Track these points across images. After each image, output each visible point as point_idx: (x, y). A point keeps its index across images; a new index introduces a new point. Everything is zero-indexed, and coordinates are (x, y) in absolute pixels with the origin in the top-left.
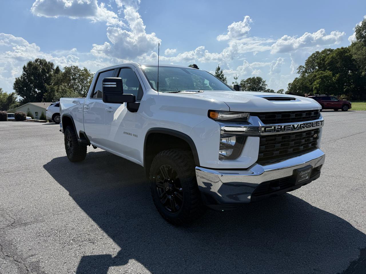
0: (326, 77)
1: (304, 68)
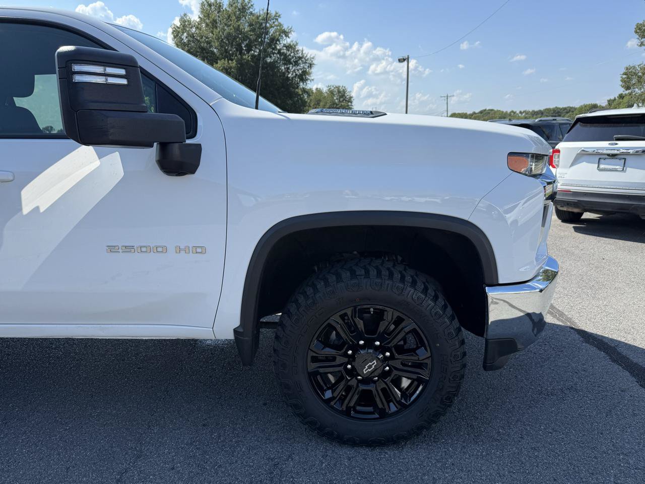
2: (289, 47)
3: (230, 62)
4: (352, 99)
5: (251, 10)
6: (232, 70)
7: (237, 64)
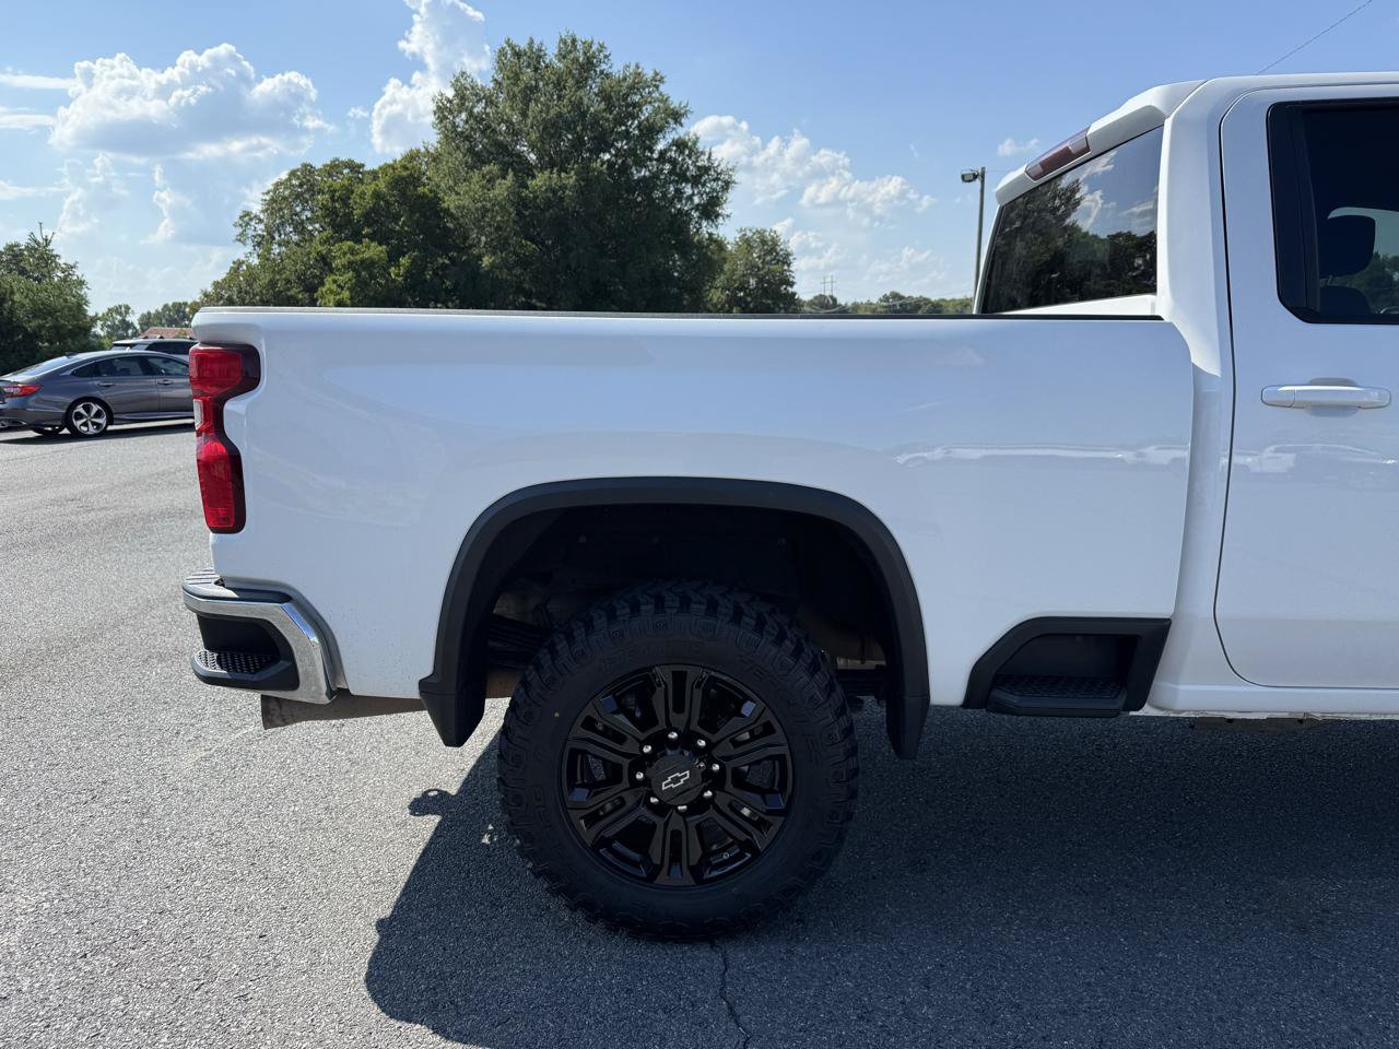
0: (368, 265)
1: (261, 221)
2: (680, 145)
3: (563, 175)
4: (791, 258)
5: (603, 66)
6: (567, 192)
7: (577, 180)
